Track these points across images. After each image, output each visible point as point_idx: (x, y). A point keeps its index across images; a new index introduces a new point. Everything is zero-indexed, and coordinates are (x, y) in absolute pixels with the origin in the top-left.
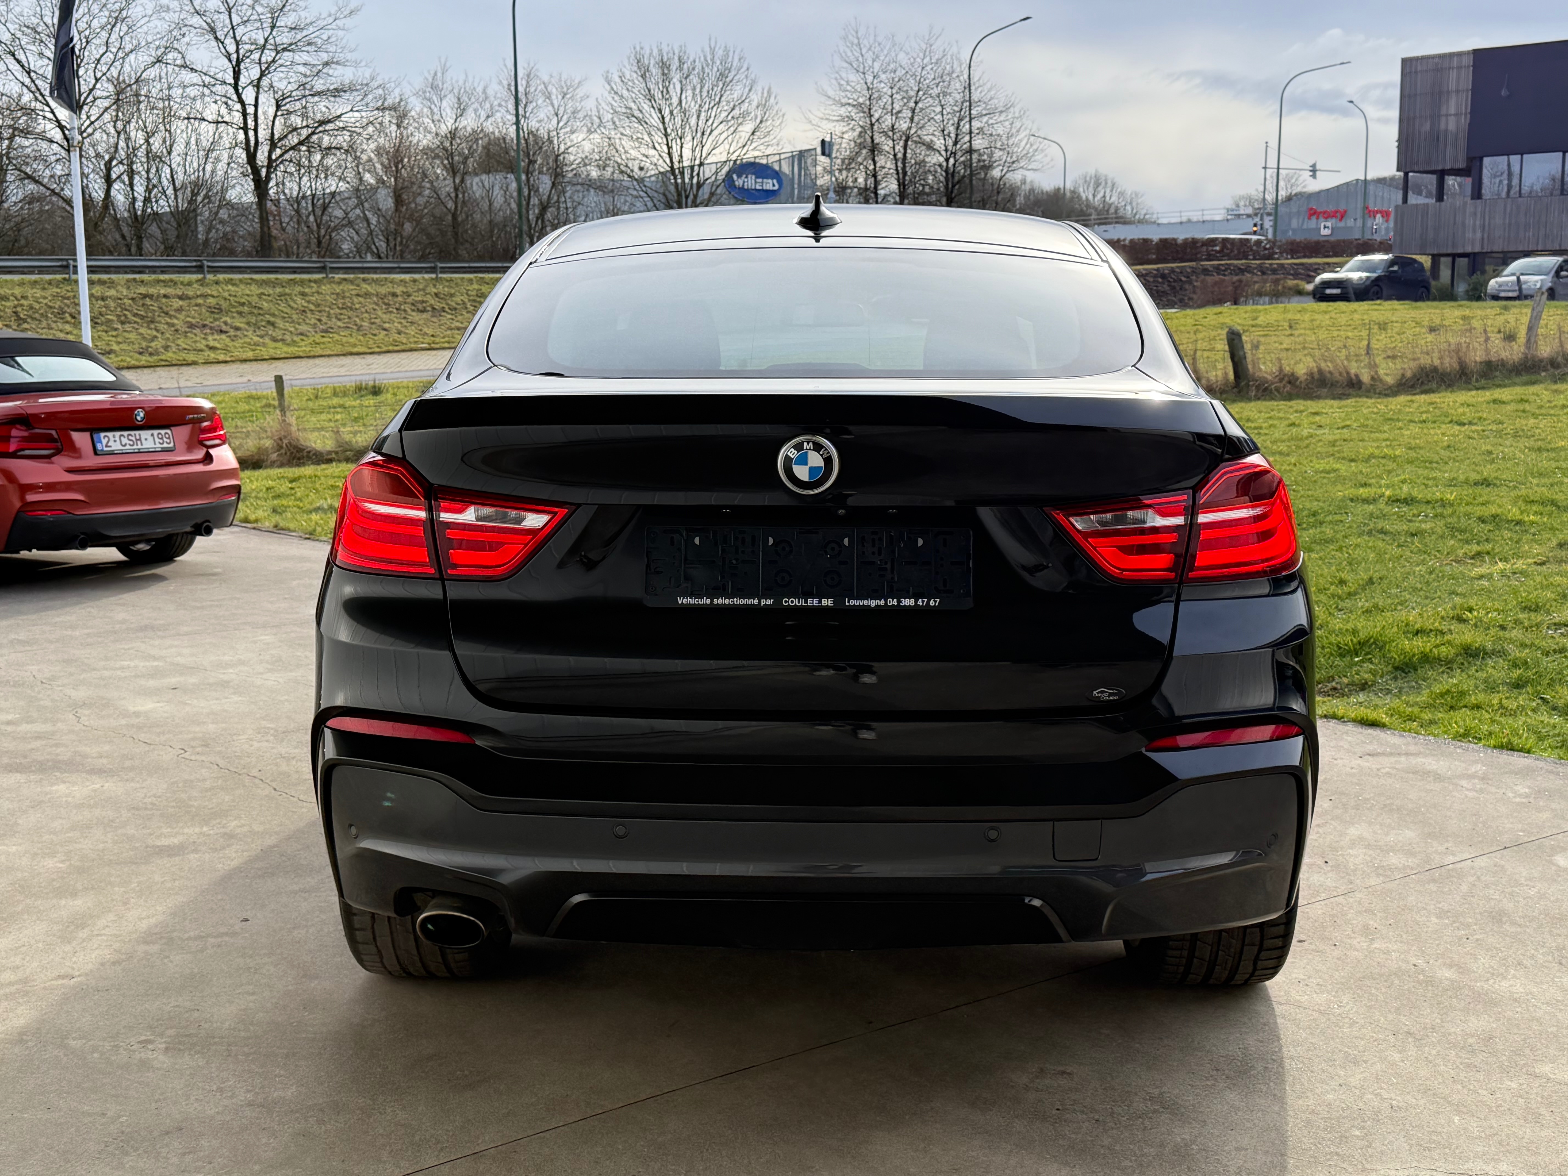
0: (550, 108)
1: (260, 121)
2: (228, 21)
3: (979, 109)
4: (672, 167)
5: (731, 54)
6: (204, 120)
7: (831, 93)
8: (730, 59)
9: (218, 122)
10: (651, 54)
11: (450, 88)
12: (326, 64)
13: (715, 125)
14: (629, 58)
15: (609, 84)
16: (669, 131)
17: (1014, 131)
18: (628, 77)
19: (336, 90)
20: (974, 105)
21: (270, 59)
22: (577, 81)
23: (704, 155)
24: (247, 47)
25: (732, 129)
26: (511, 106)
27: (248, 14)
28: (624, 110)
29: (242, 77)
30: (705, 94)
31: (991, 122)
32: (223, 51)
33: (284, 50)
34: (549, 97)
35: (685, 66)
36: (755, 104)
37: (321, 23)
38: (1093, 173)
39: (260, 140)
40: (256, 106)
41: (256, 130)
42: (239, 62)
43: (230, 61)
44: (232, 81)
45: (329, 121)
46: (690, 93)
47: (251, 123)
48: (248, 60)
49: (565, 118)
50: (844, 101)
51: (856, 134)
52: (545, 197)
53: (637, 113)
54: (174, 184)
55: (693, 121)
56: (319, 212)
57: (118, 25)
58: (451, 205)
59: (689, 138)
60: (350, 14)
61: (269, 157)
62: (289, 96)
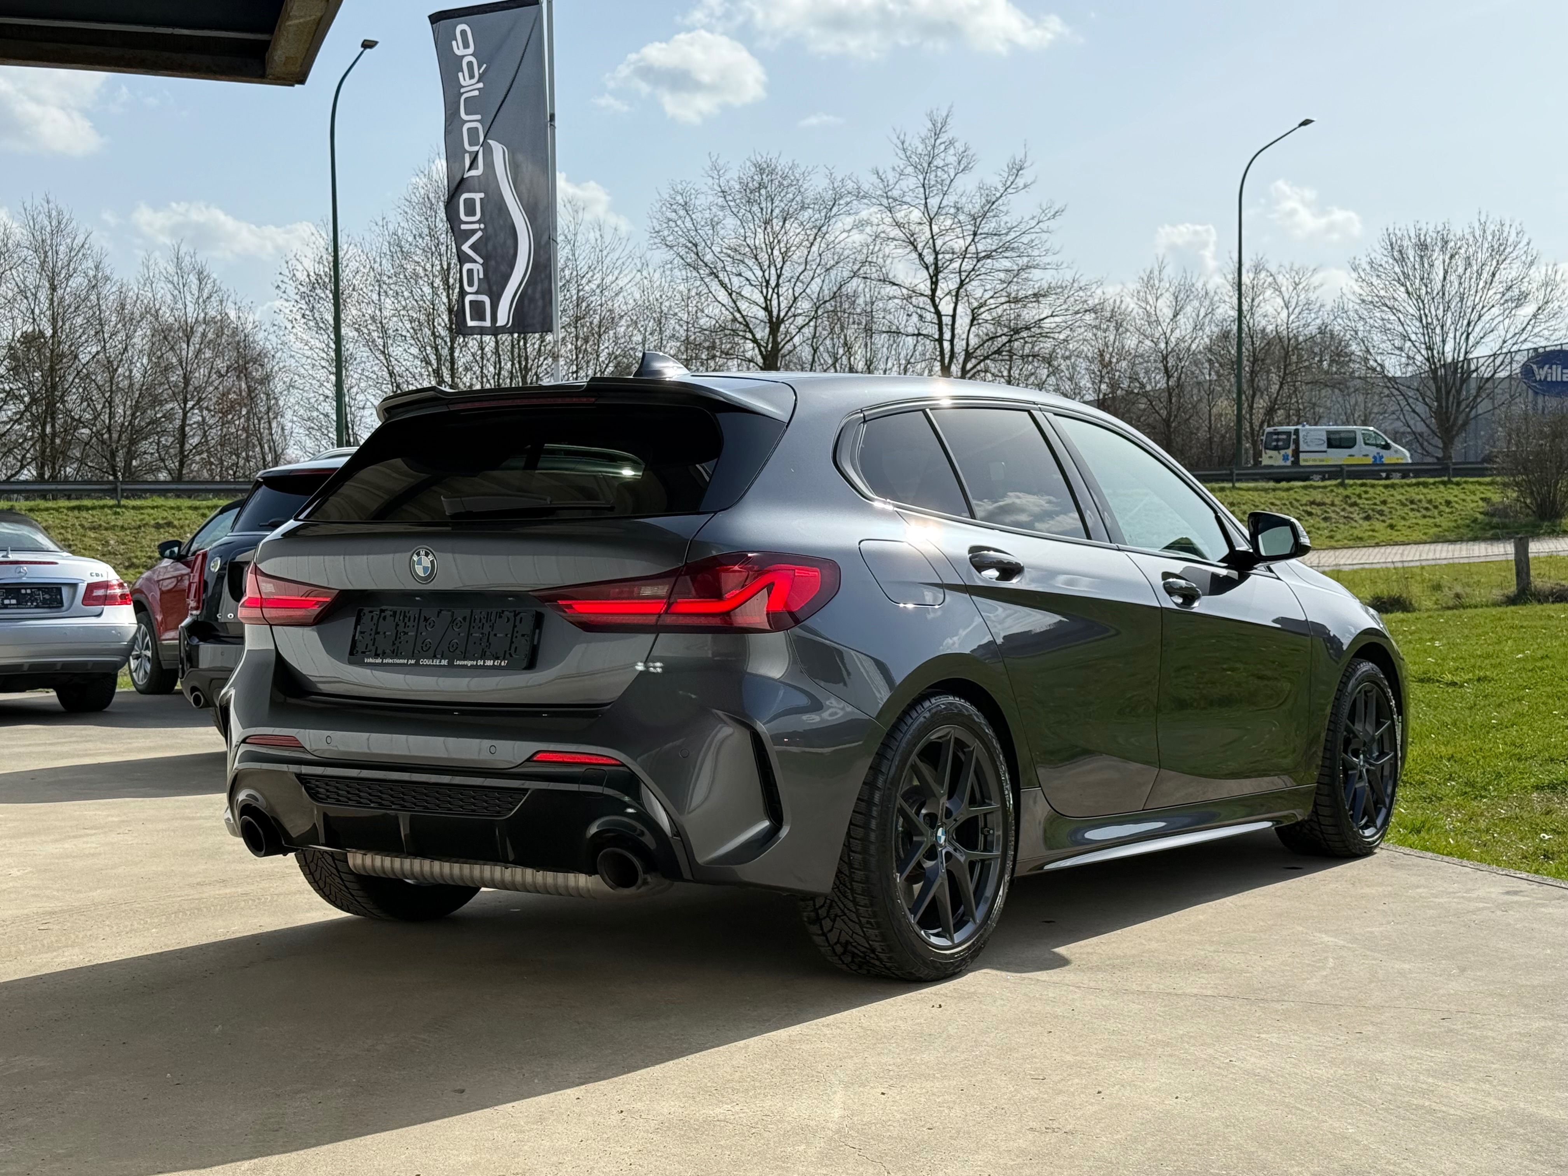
0: (1279, 301)
1: (956, 332)
2: (928, 232)
4: (1431, 361)
5: (1507, 228)
8: (1505, 234)
10: (1407, 234)
11: (1167, 286)
12: (1026, 268)
14: (1381, 239)
15: (1356, 271)
18: (1378, 261)
19: (1035, 295)
21: (970, 267)
22: (1311, 269)
24: (946, 256)
25: (1507, 312)
28: (1373, 299)
29: (939, 287)
32: (922, 262)
33: (985, 257)
34: (1278, 289)
35: (1450, 244)
36: (1536, 283)
37: (1023, 227)
39: (956, 350)
40: (954, 317)
41: (952, 341)
42: (937, 273)
43: (928, 272)
44: (930, 293)
45: (1029, 328)
47: (947, 335)
48: (946, 270)
49: (1297, 311)
57: (817, 242)
60: (1054, 216)
61: (964, 367)
62: (986, 305)
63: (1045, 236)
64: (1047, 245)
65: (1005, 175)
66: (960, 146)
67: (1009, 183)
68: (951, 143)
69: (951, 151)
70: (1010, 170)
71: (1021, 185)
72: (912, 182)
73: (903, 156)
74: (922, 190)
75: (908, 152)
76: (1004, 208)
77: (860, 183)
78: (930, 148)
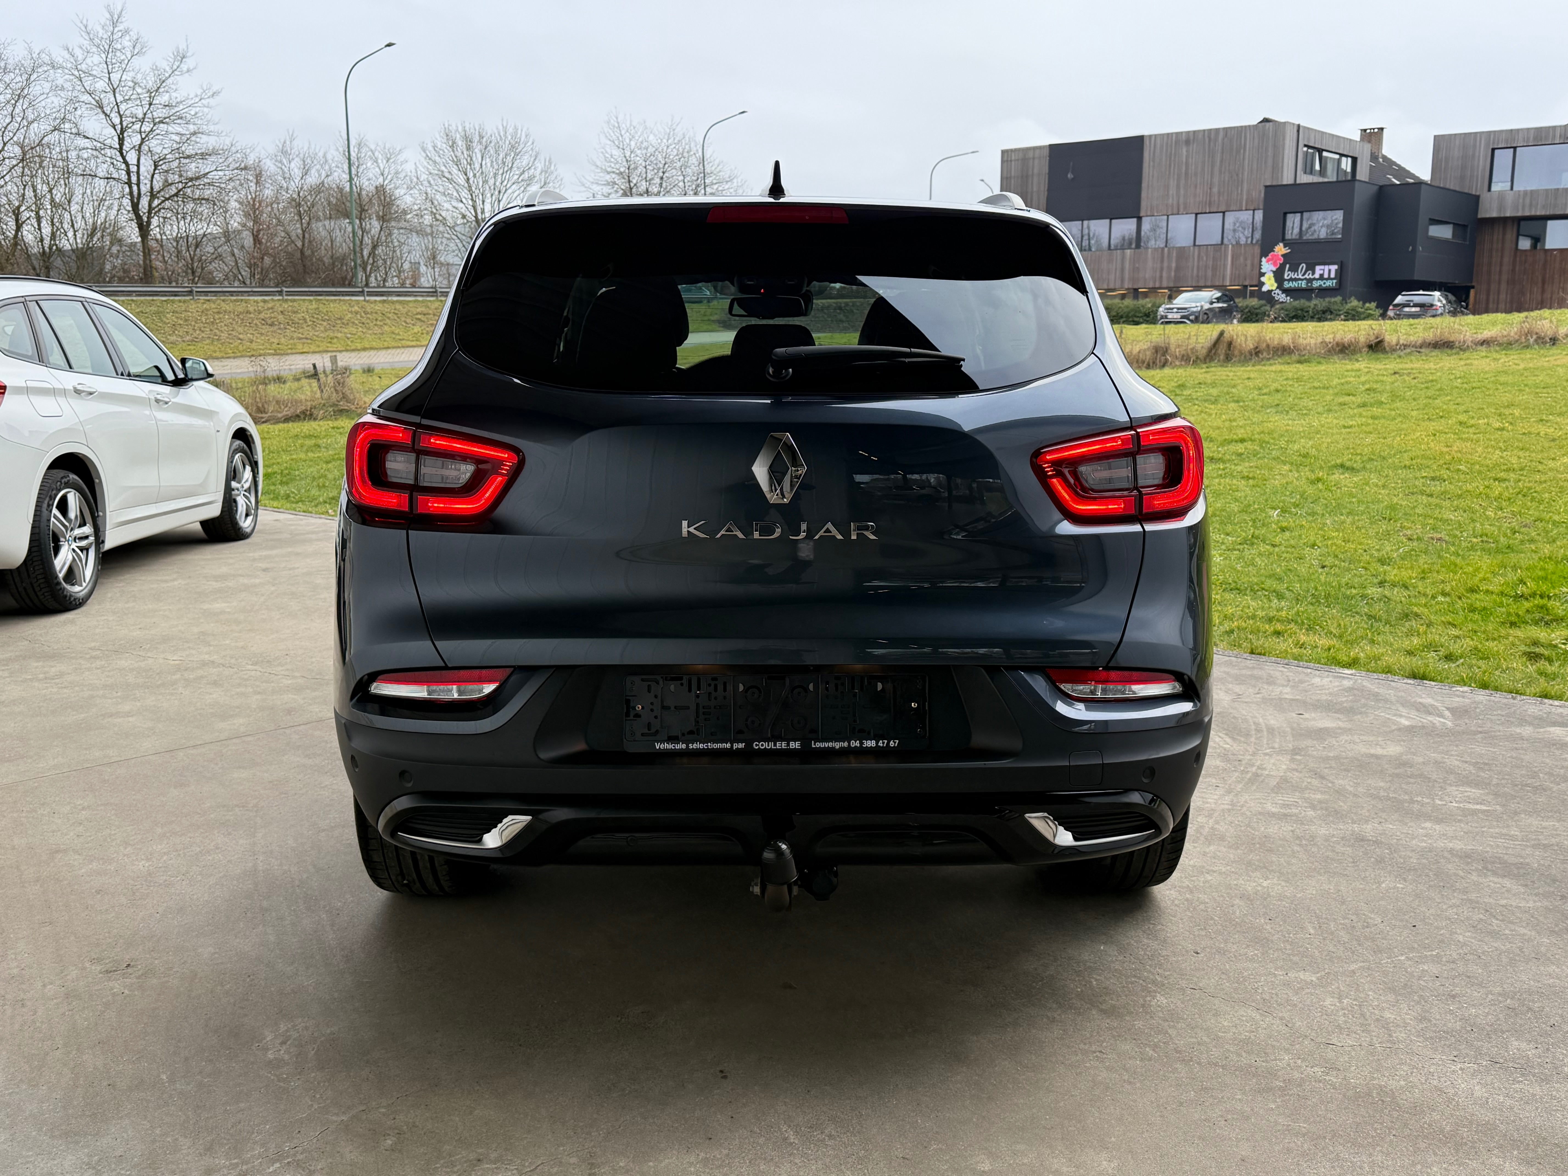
0: (377, 169)
1: (141, 178)
2: (112, 99)
4: (476, 217)
5: (519, 132)
6: (96, 176)
7: (599, 163)
8: (519, 136)
9: (108, 178)
11: (297, 153)
12: (194, 133)
13: (508, 186)
14: (440, 132)
15: (424, 151)
16: (473, 189)
18: (439, 147)
19: (203, 154)
21: (148, 129)
22: (398, 149)
24: (130, 119)
25: (522, 189)
26: (345, 167)
27: (130, 93)
28: (436, 172)
29: (125, 143)
30: (500, 162)
32: (109, 122)
33: (161, 122)
34: (376, 161)
35: (485, 139)
36: (539, 170)
37: (190, 102)
39: (142, 193)
40: (138, 166)
41: (138, 185)
42: (123, 131)
43: (116, 130)
44: (117, 146)
45: (198, 178)
46: (488, 160)
47: (134, 179)
48: (130, 130)
49: (389, 177)
50: (609, 170)
53: (447, 175)
54: (73, 226)
55: (491, 182)
56: (192, 248)
57: (21, 101)
58: (299, 243)
59: (489, 195)
60: (213, 95)
61: (150, 205)
62: (165, 158)
63: (206, 110)
64: (209, 116)
65: (172, 61)
66: (133, 35)
67: (175, 67)
68: (127, 31)
69: (127, 38)
70: (175, 57)
71: (185, 69)
72: (96, 59)
73: (87, 38)
74: (105, 66)
75: (91, 36)
76: (172, 86)
77: (54, 56)
78: (109, 34)
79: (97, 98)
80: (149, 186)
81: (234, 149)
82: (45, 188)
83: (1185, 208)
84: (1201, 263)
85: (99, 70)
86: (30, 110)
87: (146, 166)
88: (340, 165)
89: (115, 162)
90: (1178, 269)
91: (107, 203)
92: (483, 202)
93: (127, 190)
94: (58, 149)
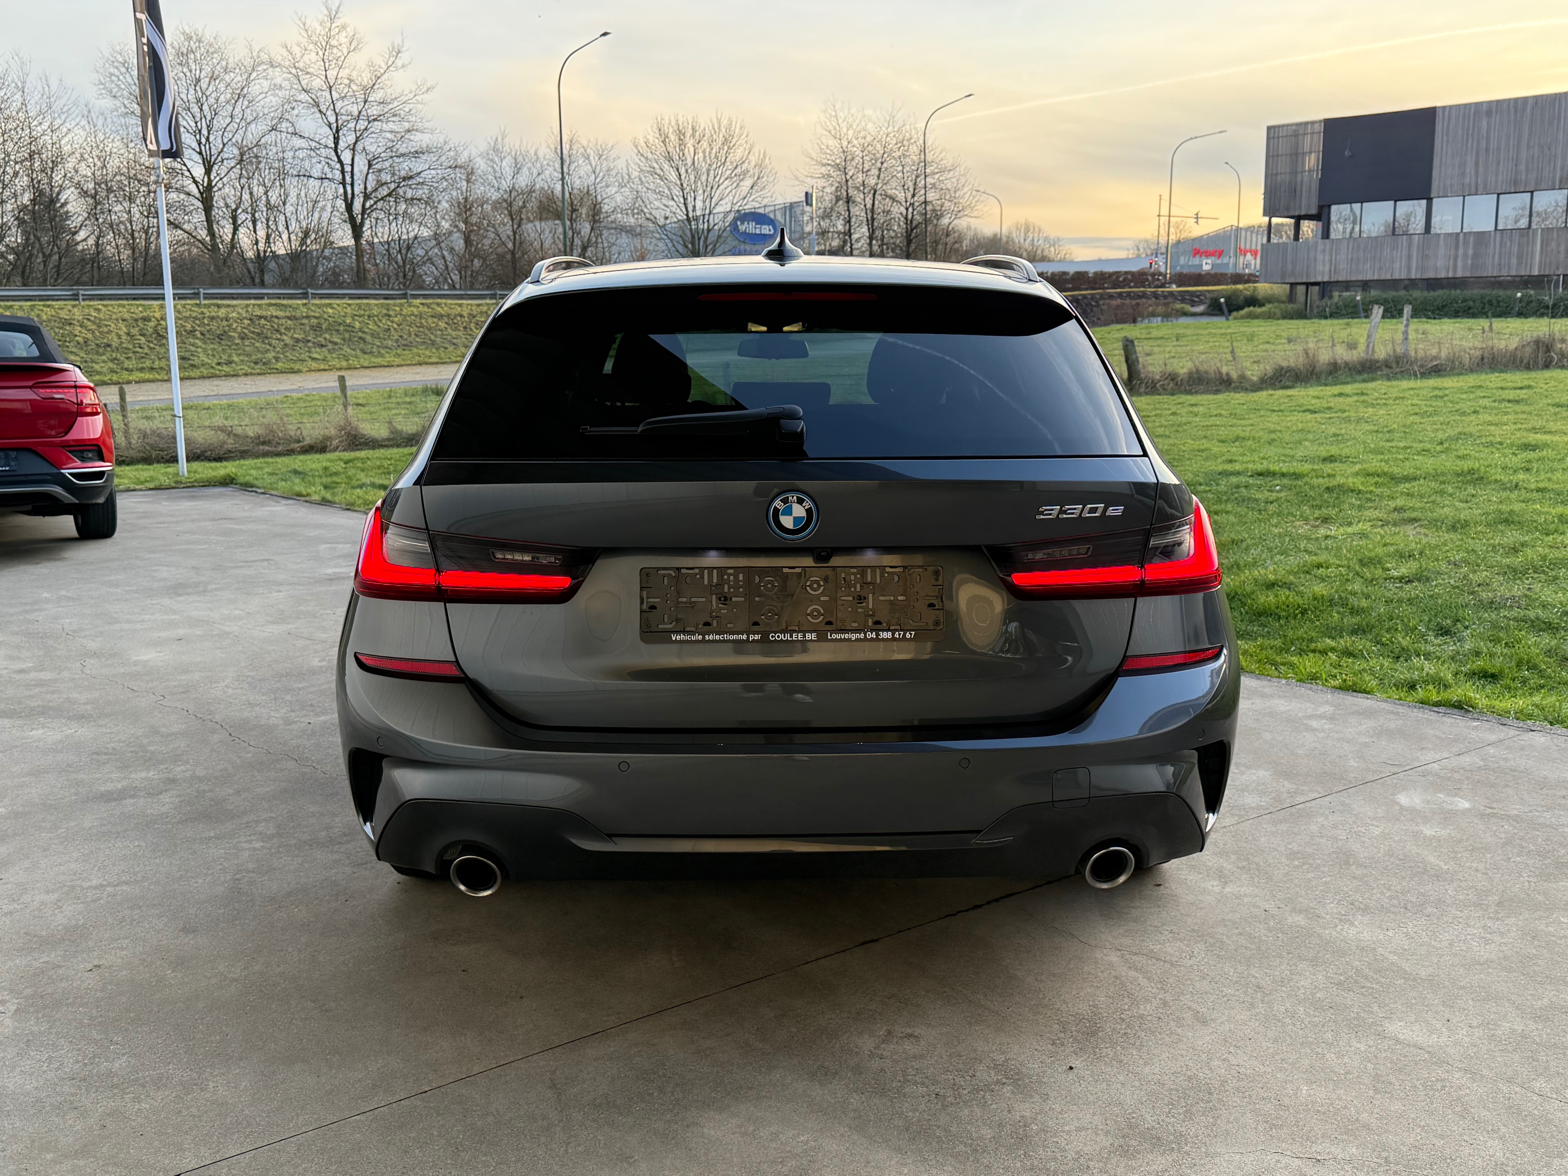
0: (589, 167)
1: (355, 178)
2: (329, 97)
3: (932, 168)
4: (687, 215)
5: (734, 124)
6: (311, 177)
7: (814, 155)
8: (733, 128)
9: (322, 179)
10: (670, 124)
11: (509, 151)
12: (409, 131)
13: (721, 181)
14: (652, 127)
15: (636, 147)
16: (685, 185)
17: (960, 185)
18: (651, 142)
19: (416, 152)
20: (928, 165)
21: (363, 127)
22: (610, 145)
23: (713, 205)
24: (344, 118)
25: (735, 184)
26: (558, 165)
27: (346, 91)
28: (648, 169)
29: (341, 142)
30: (713, 156)
31: (941, 178)
32: (325, 120)
33: (375, 120)
34: (588, 158)
35: (698, 133)
36: (753, 164)
37: (404, 99)
38: (1023, 222)
39: (356, 192)
40: (352, 165)
41: (352, 185)
42: (338, 131)
43: (331, 129)
44: (333, 146)
45: (411, 177)
46: (701, 155)
47: (348, 179)
48: (345, 129)
49: (601, 174)
50: (825, 161)
51: (834, 188)
52: (586, 239)
53: (659, 171)
54: (287, 228)
55: (704, 178)
56: (404, 251)
57: (241, 100)
58: (510, 245)
59: (701, 192)
60: (427, 91)
61: (363, 206)
62: (379, 157)
63: (420, 106)
64: (423, 113)
65: (387, 56)
66: (350, 30)
67: (390, 63)
68: (344, 27)
69: (344, 34)
70: (391, 52)
71: (400, 64)
72: (313, 57)
73: (305, 35)
74: (322, 64)
75: (310, 33)
76: (388, 83)
77: (272, 55)
78: (327, 30)
79: (314, 97)
80: (362, 186)
81: (447, 147)
82: (262, 190)
83: (1485, 187)
84: (1503, 250)
85: (317, 68)
86: (248, 111)
87: (361, 165)
88: (551, 163)
89: (330, 162)
90: (1475, 256)
91: (320, 205)
92: (695, 199)
93: (341, 191)
94: (274, 150)
